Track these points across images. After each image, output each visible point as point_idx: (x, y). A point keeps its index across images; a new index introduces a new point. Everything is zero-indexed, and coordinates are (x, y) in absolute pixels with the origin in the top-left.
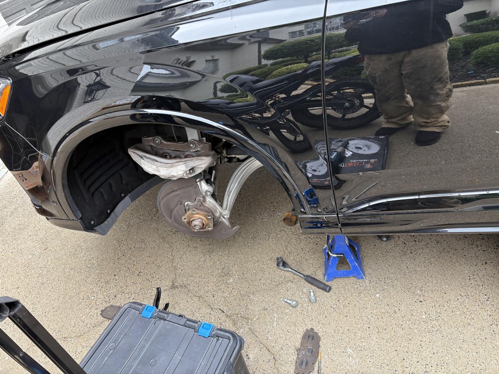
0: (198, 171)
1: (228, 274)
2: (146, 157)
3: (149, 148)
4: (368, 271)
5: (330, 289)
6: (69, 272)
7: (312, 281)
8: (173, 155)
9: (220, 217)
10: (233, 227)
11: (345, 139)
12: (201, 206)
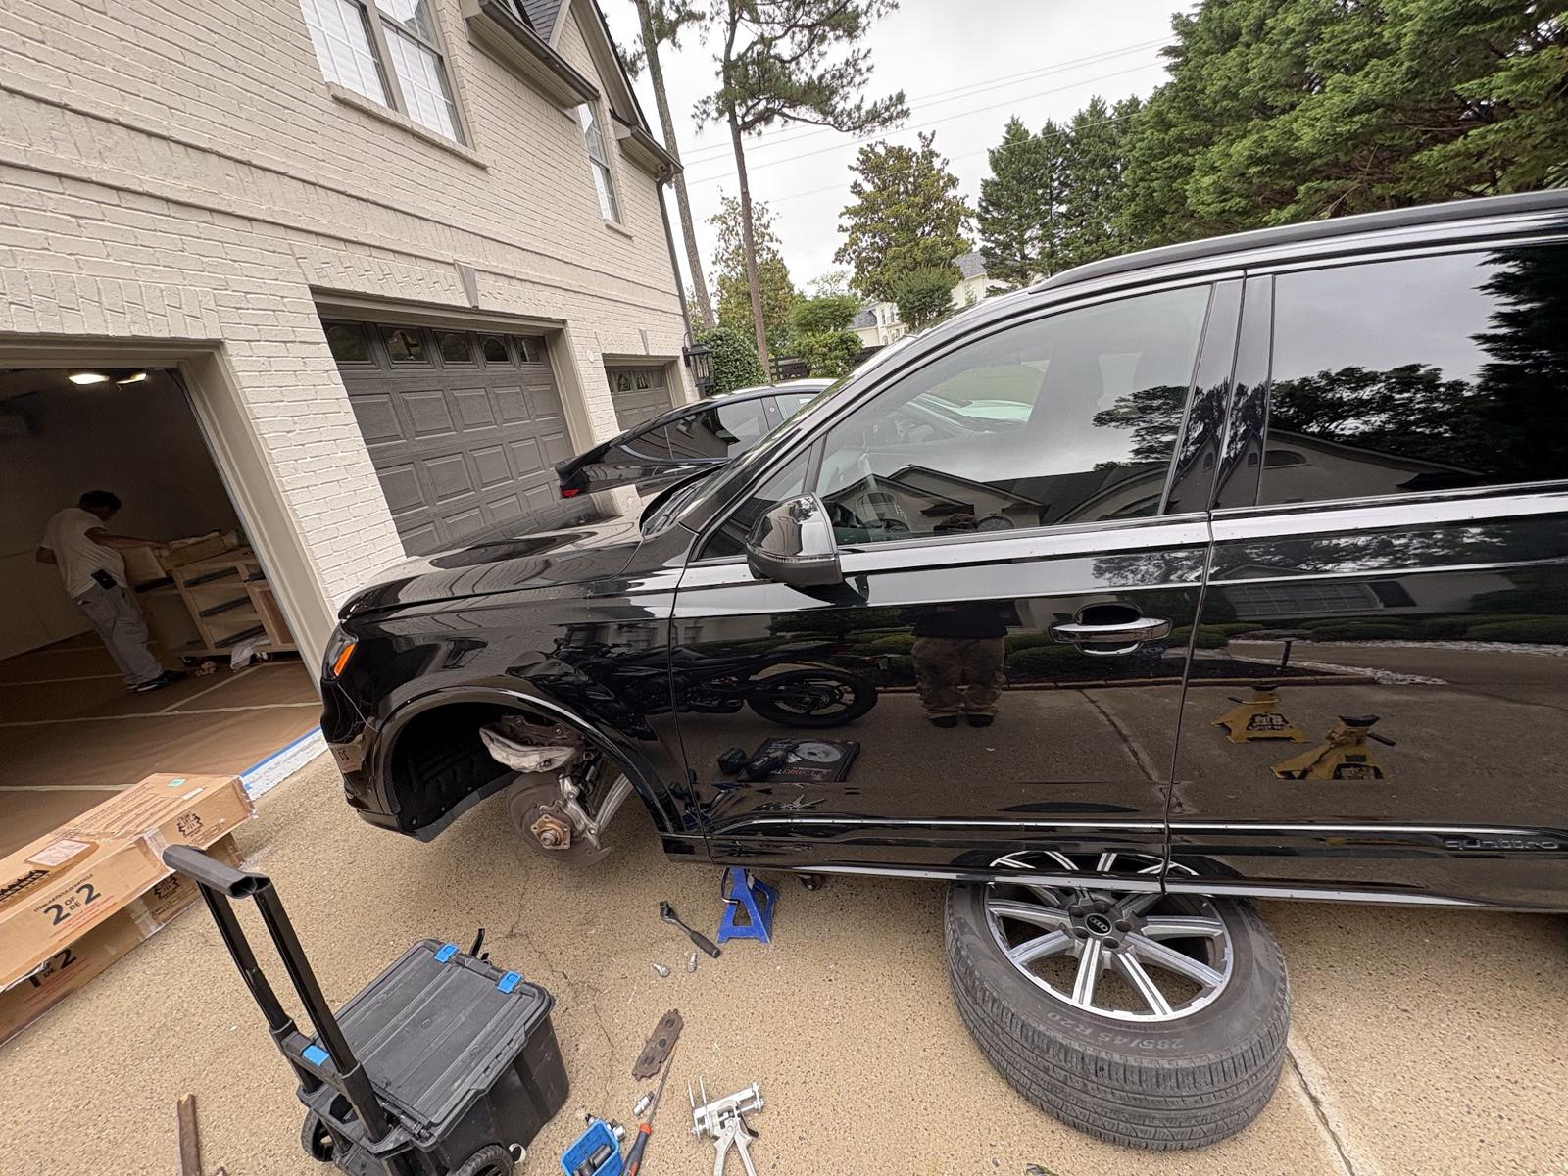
0: (557, 765)
1: (591, 923)
2: (498, 740)
3: (508, 729)
4: (777, 931)
5: (719, 954)
6: (372, 901)
7: (699, 940)
8: (535, 741)
9: (583, 831)
10: (602, 848)
11: (794, 742)
12: (559, 813)
